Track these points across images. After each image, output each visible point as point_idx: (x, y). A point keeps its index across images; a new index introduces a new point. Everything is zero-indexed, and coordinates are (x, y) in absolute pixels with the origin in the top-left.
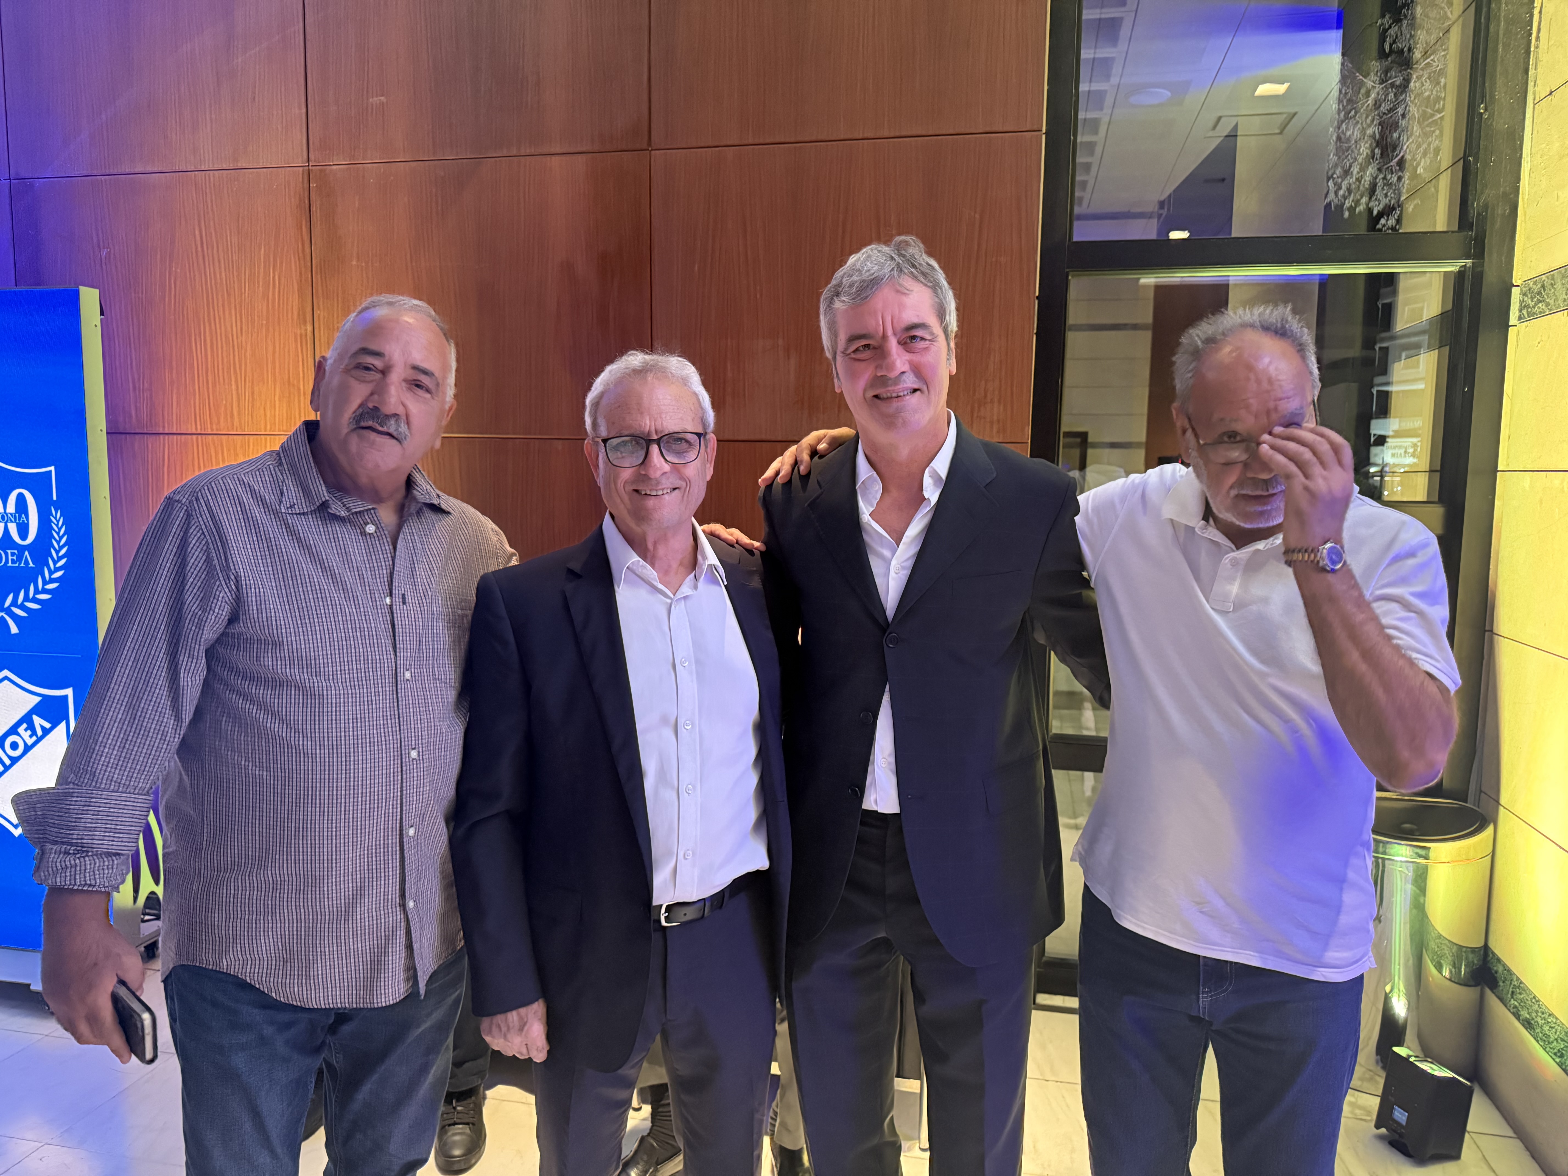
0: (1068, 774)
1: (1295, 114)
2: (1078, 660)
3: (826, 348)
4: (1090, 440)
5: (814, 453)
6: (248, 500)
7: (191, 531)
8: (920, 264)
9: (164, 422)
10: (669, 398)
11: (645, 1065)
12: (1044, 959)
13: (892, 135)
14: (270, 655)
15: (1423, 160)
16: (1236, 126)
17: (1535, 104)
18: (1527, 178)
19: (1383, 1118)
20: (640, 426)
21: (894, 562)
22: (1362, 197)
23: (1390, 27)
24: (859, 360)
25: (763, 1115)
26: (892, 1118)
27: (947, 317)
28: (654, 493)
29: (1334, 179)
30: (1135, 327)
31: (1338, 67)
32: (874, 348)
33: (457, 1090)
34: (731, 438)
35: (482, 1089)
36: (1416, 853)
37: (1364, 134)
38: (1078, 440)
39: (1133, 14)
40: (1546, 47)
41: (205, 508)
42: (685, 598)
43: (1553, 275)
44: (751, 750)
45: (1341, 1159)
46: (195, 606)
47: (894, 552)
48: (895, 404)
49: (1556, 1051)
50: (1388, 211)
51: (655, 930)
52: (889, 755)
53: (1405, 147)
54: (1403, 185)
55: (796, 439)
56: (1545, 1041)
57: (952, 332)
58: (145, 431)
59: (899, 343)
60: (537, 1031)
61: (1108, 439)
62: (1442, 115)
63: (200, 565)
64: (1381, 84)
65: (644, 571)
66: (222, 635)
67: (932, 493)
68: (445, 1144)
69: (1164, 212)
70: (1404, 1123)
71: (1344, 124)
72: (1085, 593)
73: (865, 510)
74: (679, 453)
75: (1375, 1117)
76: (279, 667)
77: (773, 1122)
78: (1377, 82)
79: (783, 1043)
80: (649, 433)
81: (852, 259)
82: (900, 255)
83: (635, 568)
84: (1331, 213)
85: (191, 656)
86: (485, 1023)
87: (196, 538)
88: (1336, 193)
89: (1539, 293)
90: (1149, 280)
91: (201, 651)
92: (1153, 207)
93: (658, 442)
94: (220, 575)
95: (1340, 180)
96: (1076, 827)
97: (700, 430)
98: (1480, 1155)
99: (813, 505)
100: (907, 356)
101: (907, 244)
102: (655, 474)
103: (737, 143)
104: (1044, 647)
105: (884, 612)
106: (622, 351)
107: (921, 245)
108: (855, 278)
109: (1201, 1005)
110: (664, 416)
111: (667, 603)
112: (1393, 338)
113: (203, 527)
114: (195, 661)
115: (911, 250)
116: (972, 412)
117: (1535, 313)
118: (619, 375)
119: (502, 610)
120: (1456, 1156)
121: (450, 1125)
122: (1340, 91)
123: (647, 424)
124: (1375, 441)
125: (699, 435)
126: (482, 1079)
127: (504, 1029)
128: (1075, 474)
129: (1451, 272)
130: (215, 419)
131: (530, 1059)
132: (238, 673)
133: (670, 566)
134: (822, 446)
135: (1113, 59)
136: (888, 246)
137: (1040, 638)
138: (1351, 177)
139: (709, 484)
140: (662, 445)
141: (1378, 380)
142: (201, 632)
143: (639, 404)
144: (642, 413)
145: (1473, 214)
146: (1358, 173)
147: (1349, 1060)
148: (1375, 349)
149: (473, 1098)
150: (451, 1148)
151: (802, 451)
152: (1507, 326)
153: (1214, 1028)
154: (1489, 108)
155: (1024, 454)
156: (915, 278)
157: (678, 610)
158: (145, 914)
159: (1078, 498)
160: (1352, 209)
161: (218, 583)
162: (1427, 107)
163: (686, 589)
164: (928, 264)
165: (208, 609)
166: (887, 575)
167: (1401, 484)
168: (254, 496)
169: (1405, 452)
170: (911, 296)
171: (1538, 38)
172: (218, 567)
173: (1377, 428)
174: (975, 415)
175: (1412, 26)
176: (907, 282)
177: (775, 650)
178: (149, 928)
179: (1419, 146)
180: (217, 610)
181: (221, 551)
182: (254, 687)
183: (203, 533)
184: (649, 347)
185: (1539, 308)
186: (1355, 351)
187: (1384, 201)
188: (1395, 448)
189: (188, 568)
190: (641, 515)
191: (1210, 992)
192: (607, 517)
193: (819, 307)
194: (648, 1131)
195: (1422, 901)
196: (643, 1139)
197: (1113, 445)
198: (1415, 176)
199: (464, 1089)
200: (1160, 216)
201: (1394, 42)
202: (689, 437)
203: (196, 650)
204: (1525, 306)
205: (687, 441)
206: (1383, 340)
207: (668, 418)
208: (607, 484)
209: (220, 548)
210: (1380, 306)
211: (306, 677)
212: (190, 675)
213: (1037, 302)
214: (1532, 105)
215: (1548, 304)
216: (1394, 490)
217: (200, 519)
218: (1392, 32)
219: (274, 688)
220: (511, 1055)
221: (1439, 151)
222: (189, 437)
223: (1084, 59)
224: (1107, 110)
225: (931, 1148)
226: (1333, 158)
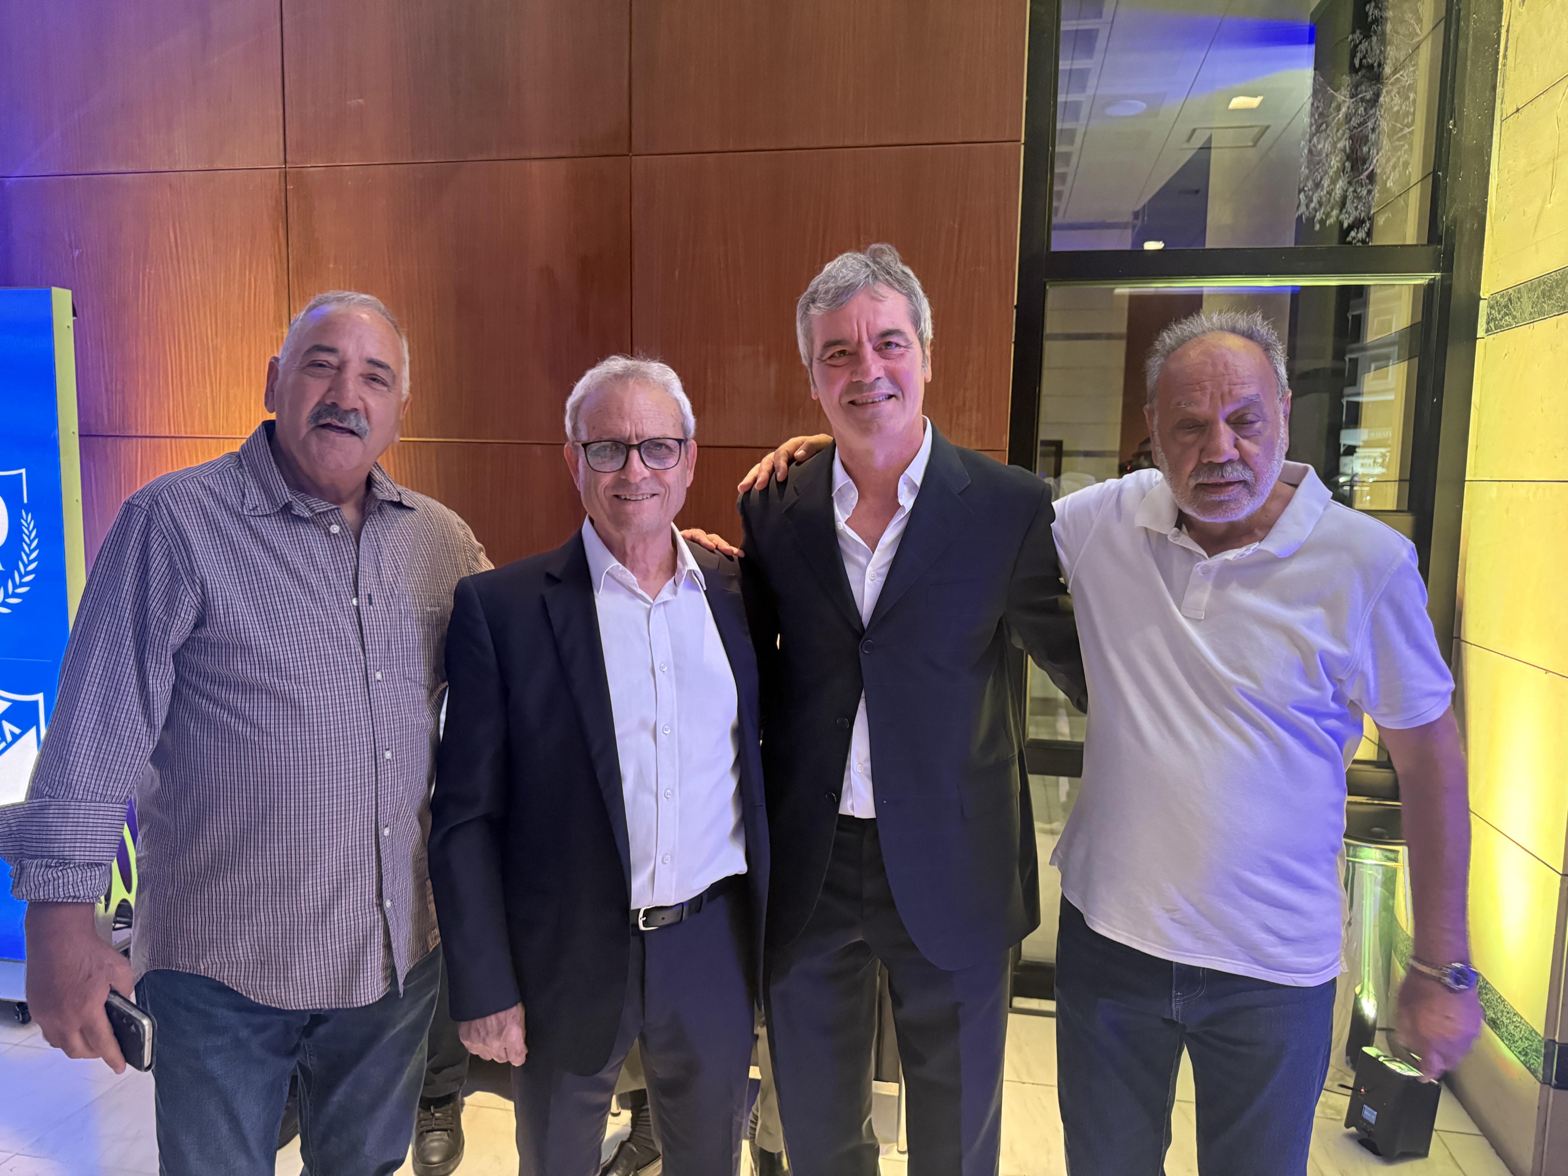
0: (1044, 780)
1: (1268, 127)
2: (1056, 666)
3: (802, 355)
4: (1066, 447)
5: (791, 460)
6: (208, 502)
7: (153, 535)
8: (896, 272)
9: (137, 426)
10: (650, 403)
11: (624, 1070)
12: (1020, 963)
13: (872, 143)
14: (239, 659)
15: (1392, 174)
16: (1210, 139)
17: (1502, 121)
18: (1494, 193)
19: (1353, 1117)
20: (621, 431)
21: (869, 569)
22: (1332, 210)
23: (1360, 43)
24: (835, 366)
25: (743, 1118)
26: (870, 1120)
27: (922, 324)
28: (634, 498)
29: (1305, 191)
30: (1109, 337)
31: (1310, 82)
32: (850, 354)
33: (437, 1096)
34: (711, 444)
35: (460, 1095)
36: (1386, 856)
37: (1335, 148)
38: (1053, 448)
39: (1109, 26)
40: (1513, 66)
41: (165, 512)
42: (665, 603)
43: (1519, 289)
44: (729, 754)
45: (1313, 1160)
46: (160, 611)
47: (869, 558)
48: (870, 410)
49: (1520, 1049)
50: (1358, 224)
51: (633, 934)
52: (866, 761)
53: (1375, 161)
54: (1373, 199)
55: (775, 445)
56: (1510, 1041)
57: (927, 339)
58: (118, 434)
59: (875, 349)
60: (515, 1035)
61: (1082, 448)
62: (1411, 129)
63: (163, 569)
64: (1351, 98)
65: (624, 576)
66: (188, 639)
67: (907, 501)
68: (423, 1150)
69: (1139, 223)
70: (1373, 1122)
71: (1315, 138)
72: (1061, 598)
73: (841, 517)
74: (659, 459)
75: (1345, 1116)
76: (249, 671)
77: (753, 1126)
78: (1348, 96)
79: (763, 1047)
80: (630, 438)
81: (828, 267)
82: (875, 262)
83: (614, 573)
84: (1304, 226)
85: (159, 662)
86: (463, 1027)
87: (157, 543)
88: (1307, 206)
89: (1506, 306)
90: (1123, 290)
91: (168, 657)
92: (1128, 218)
93: (638, 447)
94: (185, 579)
95: (1311, 193)
96: (1052, 832)
97: (681, 437)
98: (1447, 1153)
99: (790, 511)
100: (883, 363)
101: (882, 251)
102: (635, 479)
103: (717, 149)
104: (1022, 651)
105: (861, 618)
106: (602, 356)
107: (897, 254)
108: (831, 285)
109: (1174, 1008)
110: (644, 421)
111: (646, 608)
112: (1364, 349)
113: (165, 530)
114: (162, 666)
115: (887, 258)
116: (951, 420)
117: (1502, 326)
118: (600, 379)
119: (480, 615)
120: (1425, 1154)
121: (428, 1132)
122: (1313, 104)
123: (628, 429)
124: (1344, 451)
125: (680, 441)
126: (460, 1085)
127: (483, 1034)
128: (1050, 481)
129: (1421, 285)
130: (189, 422)
131: (509, 1063)
132: (206, 677)
133: (648, 571)
134: (800, 453)
135: (1089, 70)
136: (864, 253)
137: (1018, 643)
138: (1322, 190)
139: (689, 490)
140: (642, 450)
141: (1348, 390)
142: (167, 637)
143: (620, 409)
144: (623, 418)
145: (1442, 228)
146: (1329, 186)
147: (1320, 1062)
148: (1344, 360)
149: (451, 1105)
150: (431, 1154)
151: (779, 458)
152: (1475, 338)
153: (1188, 1030)
154: (1458, 124)
155: (1002, 462)
156: (891, 285)
157: (658, 615)
158: (116, 922)
159: (1054, 504)
160: (1322, 222)
161: (182, 587)
162: (1396, 121)
163: (665, 594)
164: (903, 272)
165: (174, 614)
166: (863, 582)
167: (1370, 493)
168: (215, 498)
169: (1375, 462)
170: (886, 303)
171: (1505, 57)
172: (182, 572)
173: (1347, 438)
174: (954, 422)
175: (1383, 41)
176: (883, 289)
177: (754, 656)
178: (121, 936)
179: (1388, 160)
180: (182, 615)
181: (184, 554)
182: (224, 692)
183: (164, 537)
184: (630, 352)
185: (1506, 321)
186: (1327, 362)
187: (1355, 214)
188: (1364, 457)
189: (151, 573)
190: (621, 520)
191: (1182, 996)
192: (587, 522)
193: (795, 315)
194: (628, 1136)
195: (1391, 903)
196: (622, 1145)
197: (1087, 454)
198: (1385, 190)
199: (442, 1095)
200: (1134, 227)
201: (1364, 57)
202: (670, 442)
203: (163, 656)
204: (1492, 319)
205: (667, 447)
206: (1352, 351)
207: (649, 423)
208: (588, 488)
209: (183, 551)
210: (1350, 318)
211: (277, 681)
212: (159, 681)
213: (1015, 311)
214: (1499, 122)
215: (1514, 317)
216: (1365, 498)
217: (161, 523)
218: (1363, 47)
219: (244, 692)
220: (489, 1059)
221: (1409, 164)
222: (163, 440)
223: (1062, 70)
224: (1083, 121)
225: (910, 1151)
226: (1304, 171)
